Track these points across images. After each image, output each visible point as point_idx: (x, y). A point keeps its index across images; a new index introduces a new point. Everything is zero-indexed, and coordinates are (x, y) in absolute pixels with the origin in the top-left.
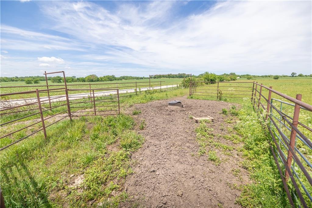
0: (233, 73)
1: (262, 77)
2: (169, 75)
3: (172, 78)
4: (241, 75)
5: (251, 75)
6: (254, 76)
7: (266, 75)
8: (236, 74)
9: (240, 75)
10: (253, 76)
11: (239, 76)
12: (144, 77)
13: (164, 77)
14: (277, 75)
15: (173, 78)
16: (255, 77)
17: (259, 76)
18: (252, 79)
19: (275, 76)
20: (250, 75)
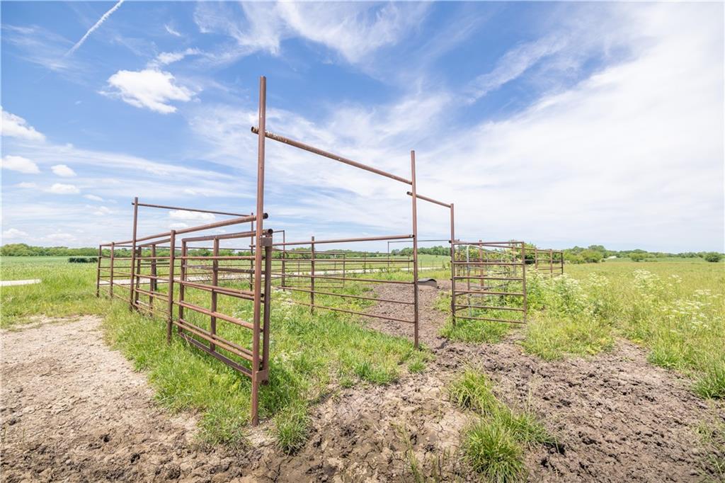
0: (598, 245)
1: (682, 256)
2: (435, 249)
3: (443, 254)
4: (621, 252)
5: (649, 252)
6: (657, 254)
7: (690, 253)
8: (607, 248)
9: (619, 251)
10: (654, 254)
11: (614, 253)
12: (378, 253)
13: (424, 253)
14: (715, 251)
15: (445, 256)
16: (660, 257)
17: (670, 256)
18: (646, 261)
19: (709, 254)
20: (646, 252)
